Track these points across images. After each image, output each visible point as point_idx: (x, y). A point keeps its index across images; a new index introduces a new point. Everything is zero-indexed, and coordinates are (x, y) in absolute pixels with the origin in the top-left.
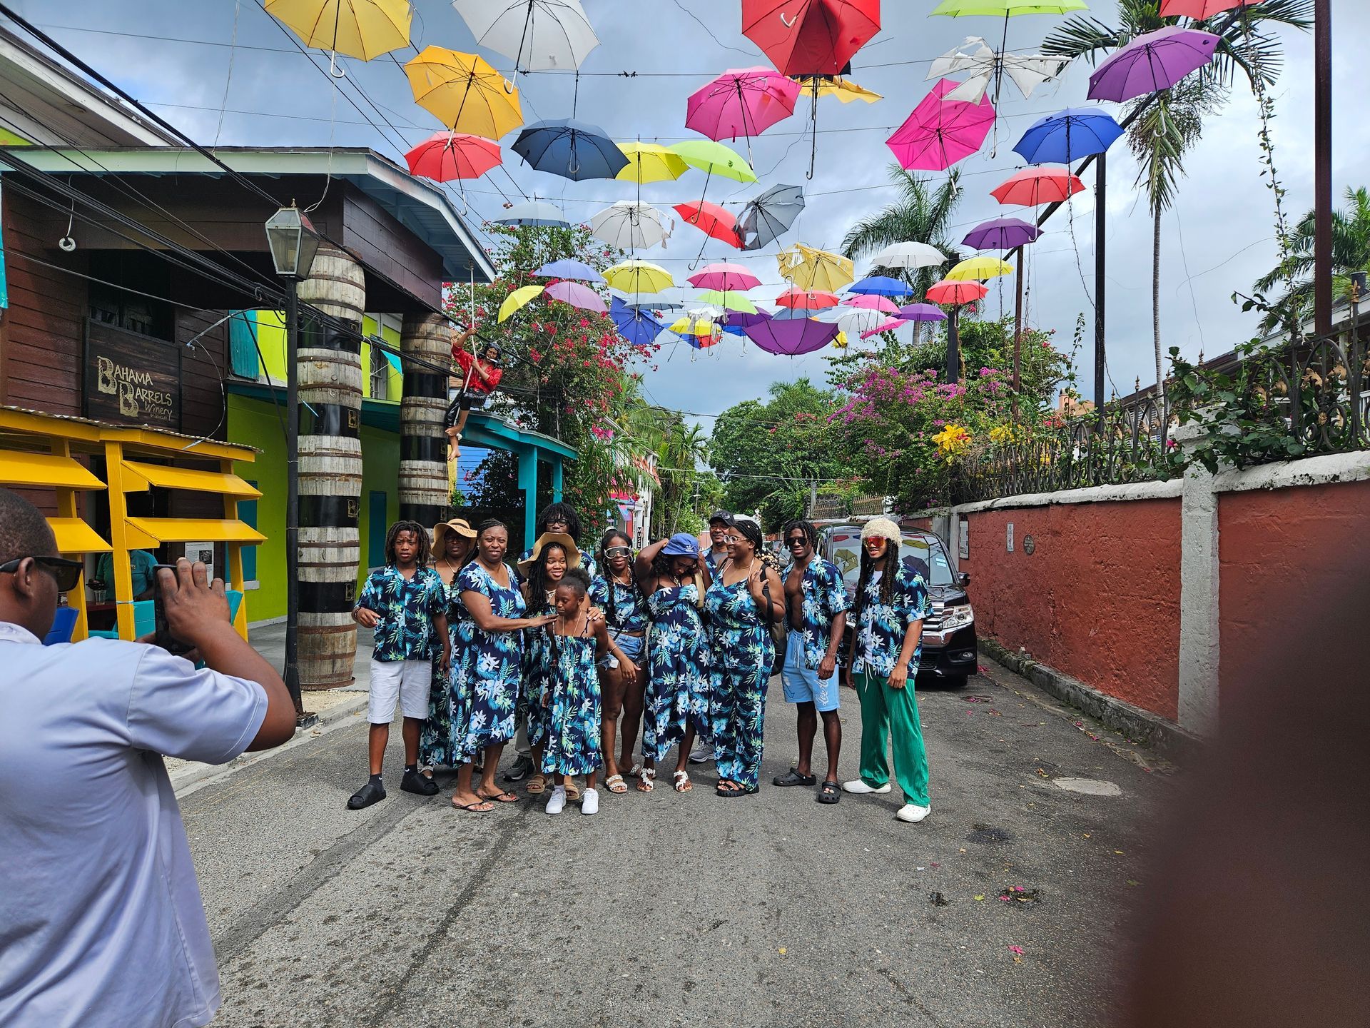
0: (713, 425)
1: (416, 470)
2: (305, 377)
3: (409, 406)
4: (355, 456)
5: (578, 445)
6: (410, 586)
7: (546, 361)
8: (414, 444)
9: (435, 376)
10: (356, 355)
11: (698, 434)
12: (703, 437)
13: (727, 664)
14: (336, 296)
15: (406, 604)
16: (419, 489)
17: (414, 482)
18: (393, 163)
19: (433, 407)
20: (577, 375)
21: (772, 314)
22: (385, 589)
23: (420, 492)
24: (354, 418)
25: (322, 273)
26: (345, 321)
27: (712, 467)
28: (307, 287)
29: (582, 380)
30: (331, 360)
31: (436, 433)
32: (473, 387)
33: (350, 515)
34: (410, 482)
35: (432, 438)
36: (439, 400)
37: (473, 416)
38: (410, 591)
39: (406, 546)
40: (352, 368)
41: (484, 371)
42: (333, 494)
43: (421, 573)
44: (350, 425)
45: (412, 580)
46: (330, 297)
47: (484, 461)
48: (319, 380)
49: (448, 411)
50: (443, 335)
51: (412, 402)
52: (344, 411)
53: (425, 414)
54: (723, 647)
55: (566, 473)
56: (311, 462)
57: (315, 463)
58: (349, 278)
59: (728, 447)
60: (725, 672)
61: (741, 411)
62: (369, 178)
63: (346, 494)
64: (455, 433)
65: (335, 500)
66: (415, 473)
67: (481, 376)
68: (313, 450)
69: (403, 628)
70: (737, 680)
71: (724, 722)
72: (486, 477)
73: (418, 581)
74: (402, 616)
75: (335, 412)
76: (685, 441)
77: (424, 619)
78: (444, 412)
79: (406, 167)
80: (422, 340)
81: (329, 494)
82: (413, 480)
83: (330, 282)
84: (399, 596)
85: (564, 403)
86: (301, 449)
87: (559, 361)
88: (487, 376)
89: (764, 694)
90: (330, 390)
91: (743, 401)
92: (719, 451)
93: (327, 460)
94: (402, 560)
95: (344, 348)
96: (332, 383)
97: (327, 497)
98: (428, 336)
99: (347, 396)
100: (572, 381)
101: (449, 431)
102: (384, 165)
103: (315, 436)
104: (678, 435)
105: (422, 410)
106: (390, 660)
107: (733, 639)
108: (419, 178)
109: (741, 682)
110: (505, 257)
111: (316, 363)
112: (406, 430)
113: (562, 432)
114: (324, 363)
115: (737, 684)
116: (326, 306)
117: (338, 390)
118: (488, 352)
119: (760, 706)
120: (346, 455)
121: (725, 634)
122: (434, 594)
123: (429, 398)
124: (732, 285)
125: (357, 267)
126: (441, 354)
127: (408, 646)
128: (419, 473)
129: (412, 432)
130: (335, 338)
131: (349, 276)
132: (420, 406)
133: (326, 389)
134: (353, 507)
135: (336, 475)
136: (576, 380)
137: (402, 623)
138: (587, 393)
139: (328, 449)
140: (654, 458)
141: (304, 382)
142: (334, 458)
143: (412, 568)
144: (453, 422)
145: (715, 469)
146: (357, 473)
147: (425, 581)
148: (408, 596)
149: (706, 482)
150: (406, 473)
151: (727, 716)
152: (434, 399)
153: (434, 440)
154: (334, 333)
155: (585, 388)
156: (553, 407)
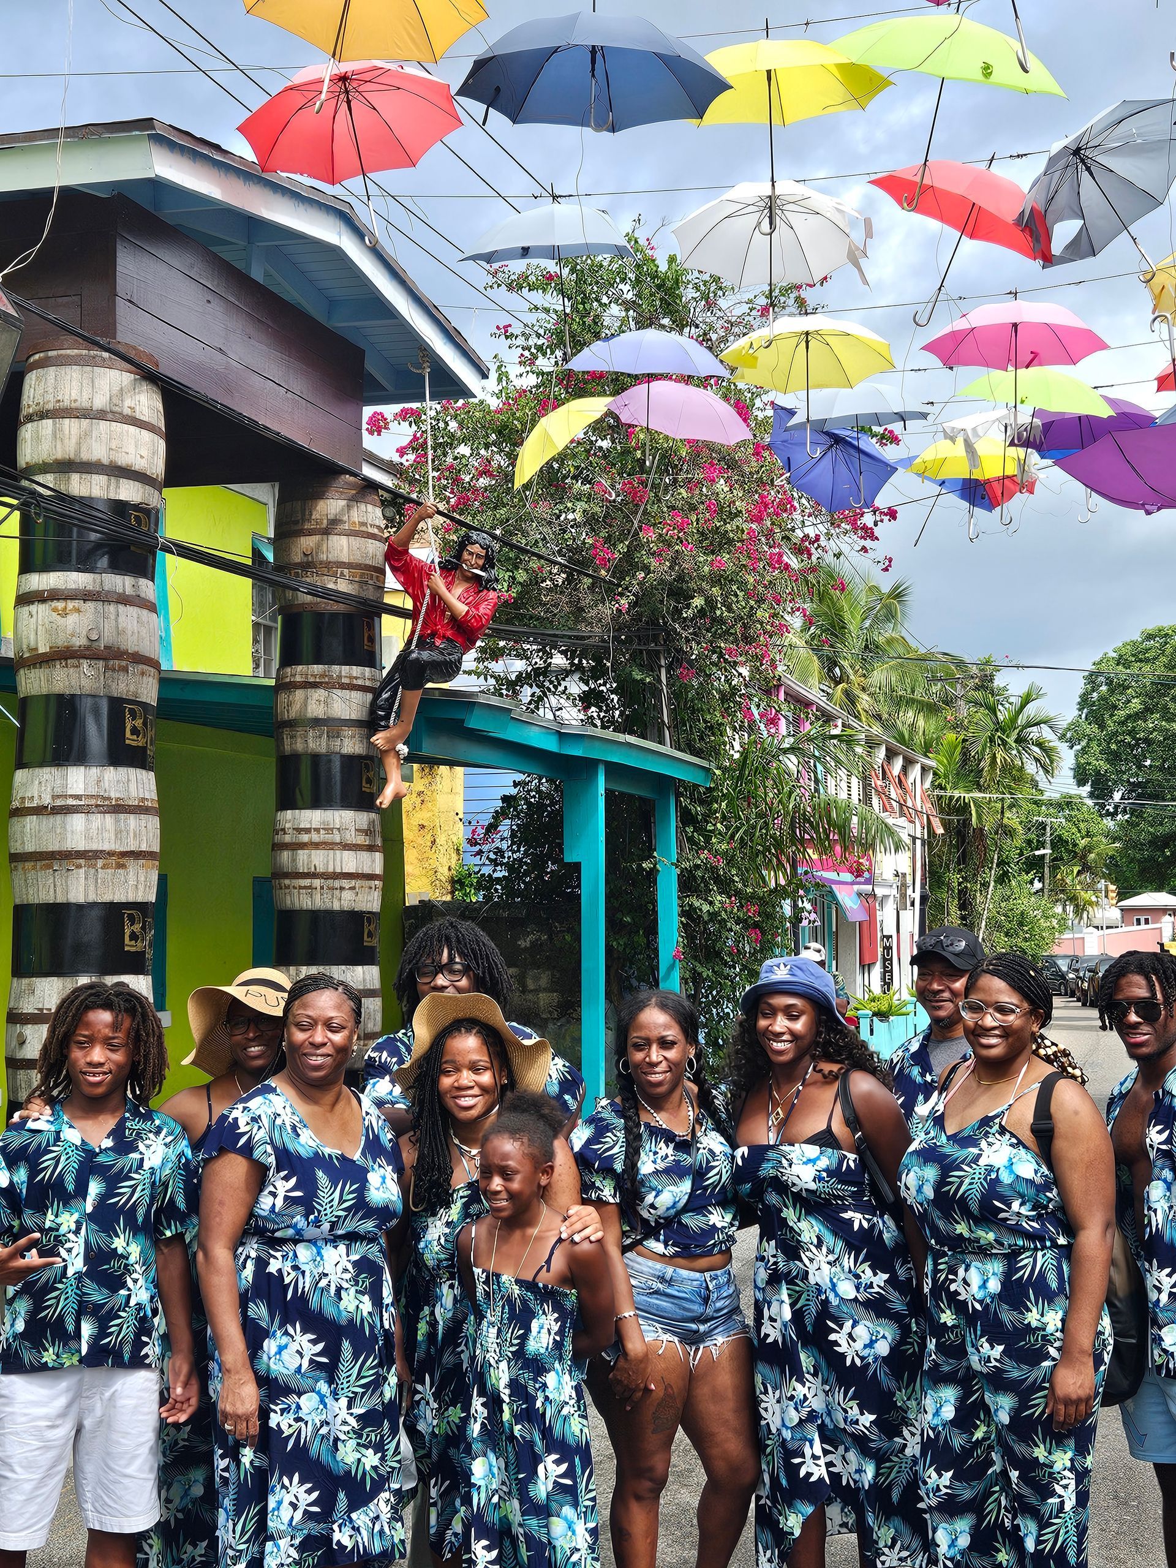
0: (1078, 685)
1: (308, 831)
2: (32, 637)
3: (292, 686)
4: (139, 809)
5: (714, 752)
6: (101, 1159)
7: (629, 564)
8: (305, 772)
9: (348, 617)
10: (143, 582)
11: (1031, 710)
12: (1042, 716)
13: (974, 1359)
14: (97, 452)
15: (89, 1209)
16: (313, 875)
17: (306, 860)
18: (217, 148)
19: (343, 687)
20: (701, 591)
21: (1157, 414)
22: (34, 1170)
23: (317, 883)
24: (139, 723)
25: (67, 403)
26: (120, 507)
27: (1081, 783)
28: (37, 439)
29: (710, 602)
30: (86, 596)
31: (350, 745)
32: (433, 635)
33: (130, 946)
34: (294, 860)
35: (343, 756)
36: (356, 670)
37: (428, 703)
38: (102, 1171)
39: (98, 1054)
40: (132, 611)
41: (457, 599)
42: (92, 898)
43: (133, 1125)
44: (130, 739)
45: (108, 1143)
46: (85, 456)
47: (505, 799)
48: (61, 642)
49: (376, 693)
50: (364, 524)
51: (298, 679)
52: (118, 706)
53: (326, 703)
54: (959, 1307)
55: (686, 818)
56: (44, 828)
57: (53, 829)
58: (127, 411)
59: (1115, 734)
60: (965, 1380)
61: (1147, 650)
62: (157, 185)
63: (119, 897)
64: (392, 742)
65: (95, 913)
66: (305, 838)
67: (450, 610)
68: (47, 800)
69: (79, 1276)
70: (1003, 1407)
71: (963, 1525)
72: (513, 835)
73: (124, 1144)
74: (78, 1245)
75: (96, 712)
76: (999, 727)
77: (135, 1251)
78: (370, 696)
79: (250, 155)
80: (317, 538)
81: (81, 899)
82: (302, 855)
83: (85, 423)
84: (71, 1187)
85: (679, 659)
86: (23, 798)
87: (653, 563)
88: (462, 608)
89: (1082, 1450)
90: (85, 664)
91: (1151, 626)
92: (1094, 744)
93: (77, 822)
94: (88, 1090)
95: (117, 566)
96: (88, 648)
97: (80, 907)
98: (331, 527)
99: (122, 676)
100: (688, 606)
101: (379, 739)
102: (194, 155)
103: (53, 770)
104: (982, 714)
105: (320, 694)
106: (44, 1367)
107: (984, 1285)
108: (283, 176)
109: (1015, 1415)
110: (540, 342)
111: (55, 604)
112: (287, 741)
113: (677, 725)
114: (71, 605)
115: (1004, 1418)
116: (75, 477)
117: (101, 663)
118: (466, 555)
119: (1072, 1486)
120: (119, 808)
121: (961, 1272)
122: (165, 1185)
123: (336, 668)
124: (1035, 354)
125: (145, 386)
126: (358, 566)
127: (87, 1329)
128: (315, 837)
129: (299, 746)
130: (98, 546)
131: (127, 405)
132: (315, 685)
133: (74, 662)
134: (137, 928)
135: (96, 855)
136: (698, 602)
137: (77, 1264)
138: (727, 632)
139: (77, 797)
140: (924, 770)
141: (31, 650)
142: (93, 817)
143: (113, 1112)
144: (387, 718)
145: (1088, 788)
146: (144, 848)
147: (141, 1147)
148: (95, 1188)
149: (1069, 819)
150: (287, 839)
151: (976, 1507)
152: (345, 669)
153: (349, 760)
154: (94, 536)
155: (721, 621)
156: (652, 667)
